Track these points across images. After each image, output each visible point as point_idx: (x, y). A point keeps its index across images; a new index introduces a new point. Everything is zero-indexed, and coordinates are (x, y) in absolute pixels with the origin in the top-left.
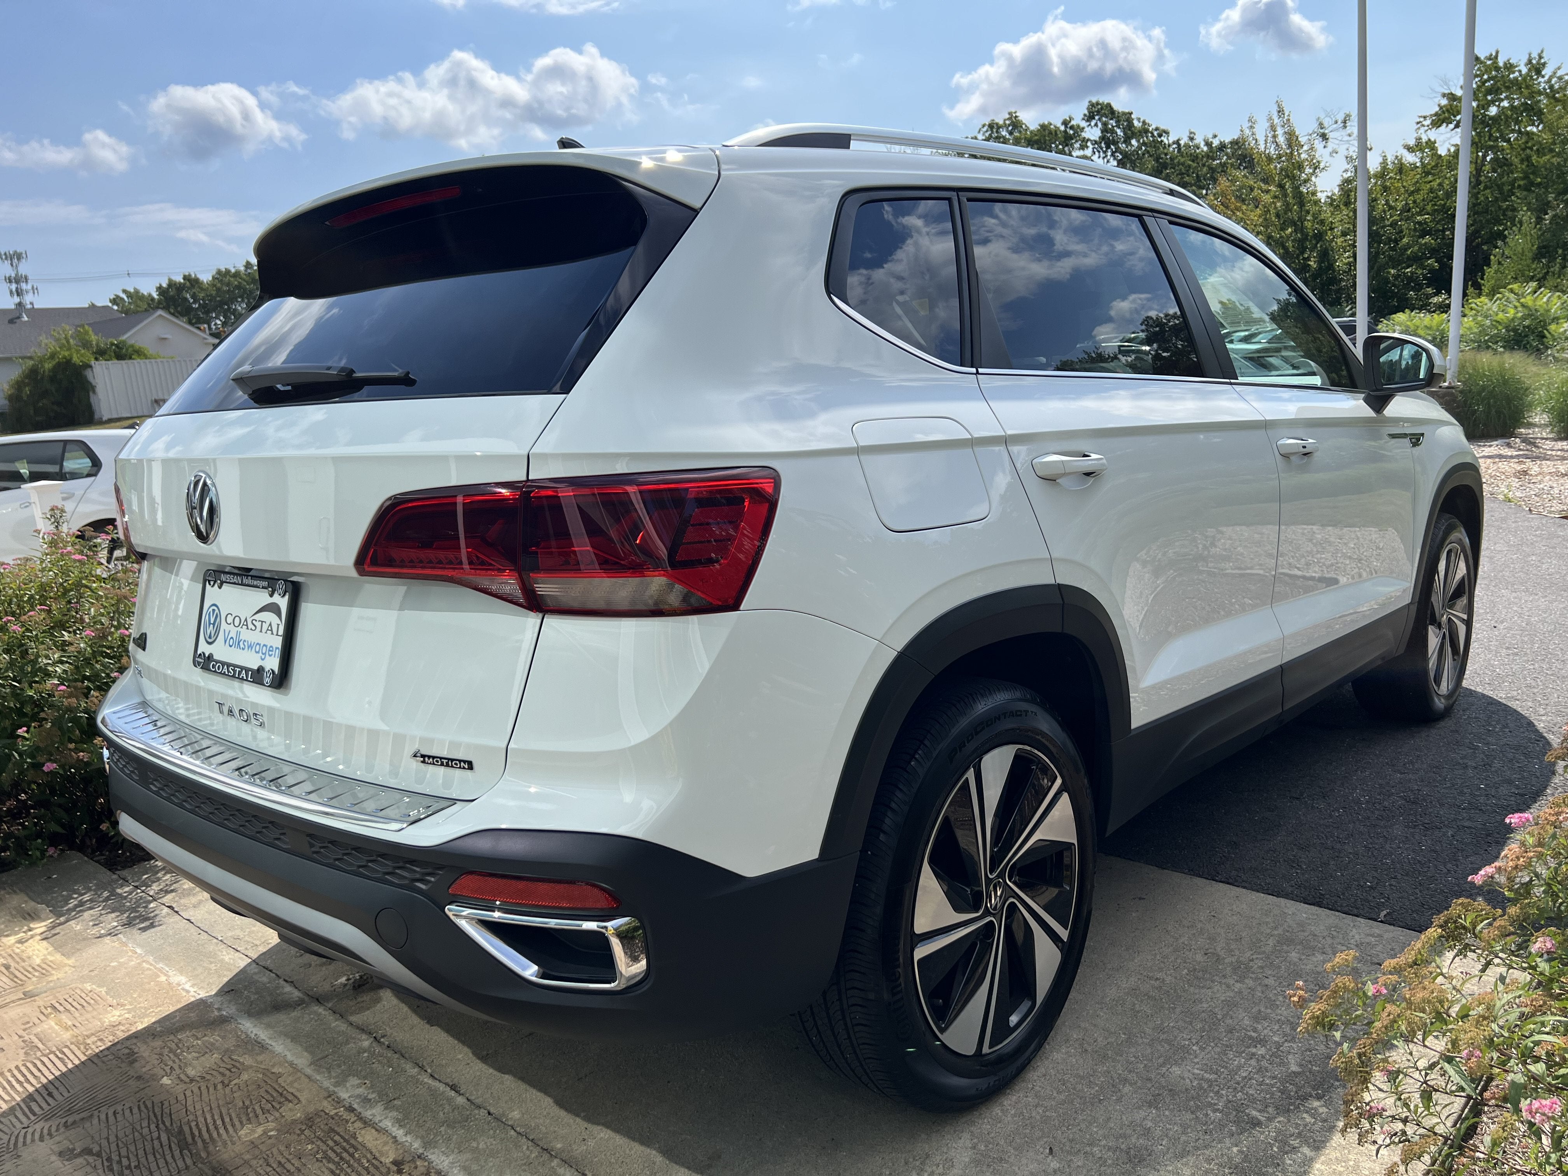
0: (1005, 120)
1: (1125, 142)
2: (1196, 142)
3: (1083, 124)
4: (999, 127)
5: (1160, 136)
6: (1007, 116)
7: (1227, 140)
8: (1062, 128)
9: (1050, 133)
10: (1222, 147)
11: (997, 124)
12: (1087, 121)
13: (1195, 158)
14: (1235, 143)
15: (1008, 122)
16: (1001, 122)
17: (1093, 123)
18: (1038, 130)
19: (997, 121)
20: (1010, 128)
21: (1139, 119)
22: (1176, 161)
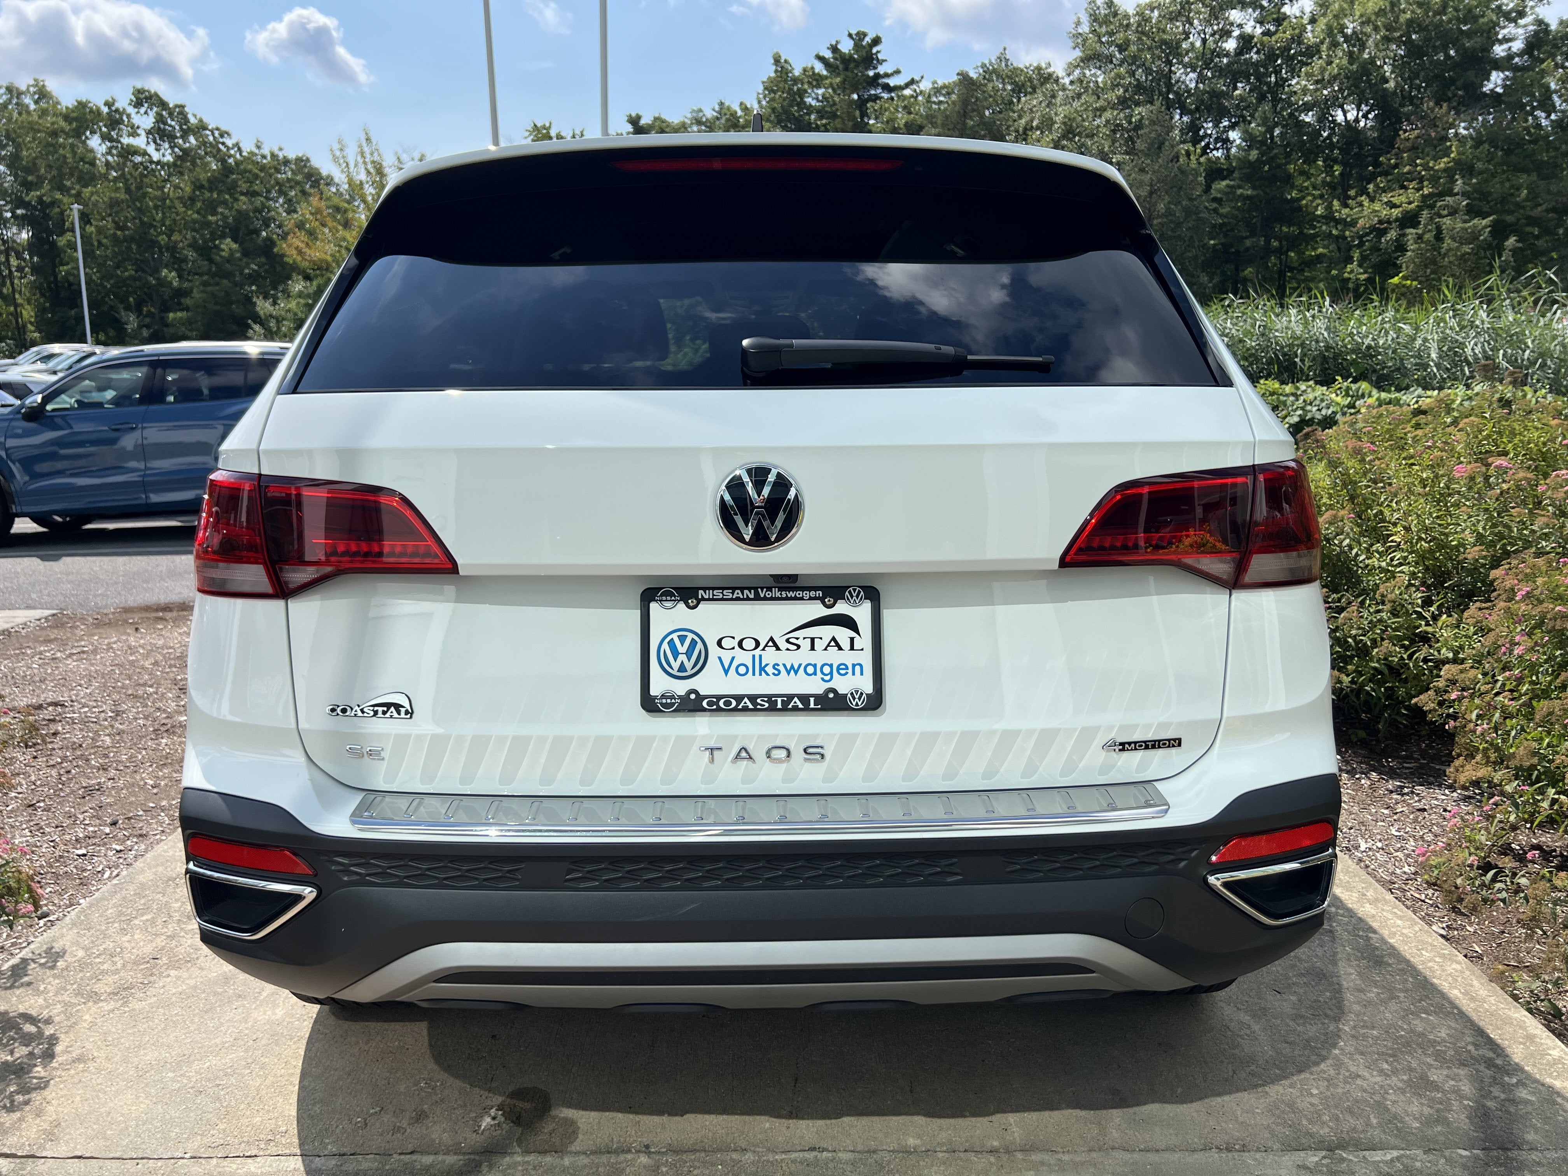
0: (29, 86)
1: (182, 137)
2: (262, 151)
3: (131, 110)
4: (20, 94)
5: (222, 136)
6: (32, 82)
7: (292, 156)
8: (105, 110)
9: (91, 111)
10: (286, 162)
11: (17, 89)
12: (135, 107)
13: (263, 168)
14: (299, 160)
15: (32, 89)
16: (23, 88)
17: (143, 110)
18: (76, 107)
19: (17, 84)
20: (36, 97)
21: (195, 116)
22: (242, 167)
